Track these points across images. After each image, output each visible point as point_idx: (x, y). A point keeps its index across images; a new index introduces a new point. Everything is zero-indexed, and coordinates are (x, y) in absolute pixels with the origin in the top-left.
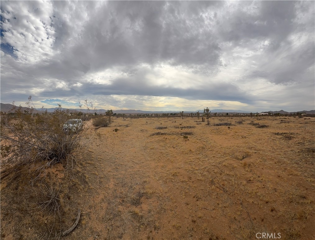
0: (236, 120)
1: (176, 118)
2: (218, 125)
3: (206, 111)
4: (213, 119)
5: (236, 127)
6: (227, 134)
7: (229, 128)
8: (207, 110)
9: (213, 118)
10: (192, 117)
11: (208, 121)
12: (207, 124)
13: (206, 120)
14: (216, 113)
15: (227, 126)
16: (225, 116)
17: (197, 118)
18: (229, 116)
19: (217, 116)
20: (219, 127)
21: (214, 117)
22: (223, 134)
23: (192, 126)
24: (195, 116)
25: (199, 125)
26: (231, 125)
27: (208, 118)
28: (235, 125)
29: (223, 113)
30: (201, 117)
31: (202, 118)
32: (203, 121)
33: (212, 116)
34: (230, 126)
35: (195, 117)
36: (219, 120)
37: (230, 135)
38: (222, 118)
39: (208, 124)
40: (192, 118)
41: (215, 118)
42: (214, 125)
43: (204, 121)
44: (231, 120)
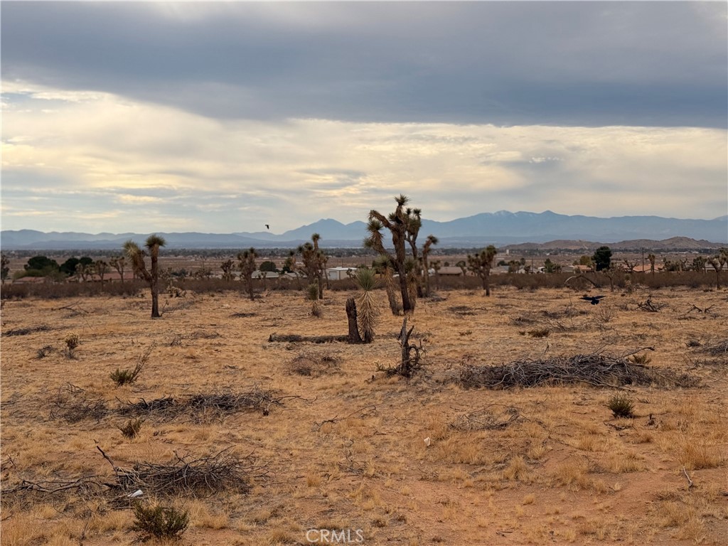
0: (697, 326)
1: (89, 303)
2: (502, 379)
3: (387, 235)
4: (462, 311)
5: (700, 404)
6: (599, 481)
7: (621, 410)
8: (404, 223)
9: (460, 298)
10: (251, 289)
11: (404, 336)
12: (390, 373)
13: (387, 323)
14: (492, 251)
15: (596, 384)
16: (578, 282)
17: (299, 301)
18: (626, 281)
19: (502, 281)
20: (521, 397)
21: (470, 286)
22: (559, 482)
23: (241, 387)
24: (283, 287)
25: (317, 383)
26: (645, 381)
27: (408, 307)
28: (684, 382)
29: (561, 248)
30: (342, 297)
31: (351, 308)
32: (359, 335)
33: (451, 283)
34: (636, 395)
35: (277, 298)
36: (519, 322)
37: (637, 488)
38: (553, 299)
39: (408, 369)
40: (244, 305)
41: (478, 299)
42: (468, 381)
43: (368, 339)
44: (641, 318)
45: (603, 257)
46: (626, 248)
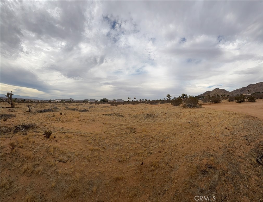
45: (24, 100)
46: (27, 99)
